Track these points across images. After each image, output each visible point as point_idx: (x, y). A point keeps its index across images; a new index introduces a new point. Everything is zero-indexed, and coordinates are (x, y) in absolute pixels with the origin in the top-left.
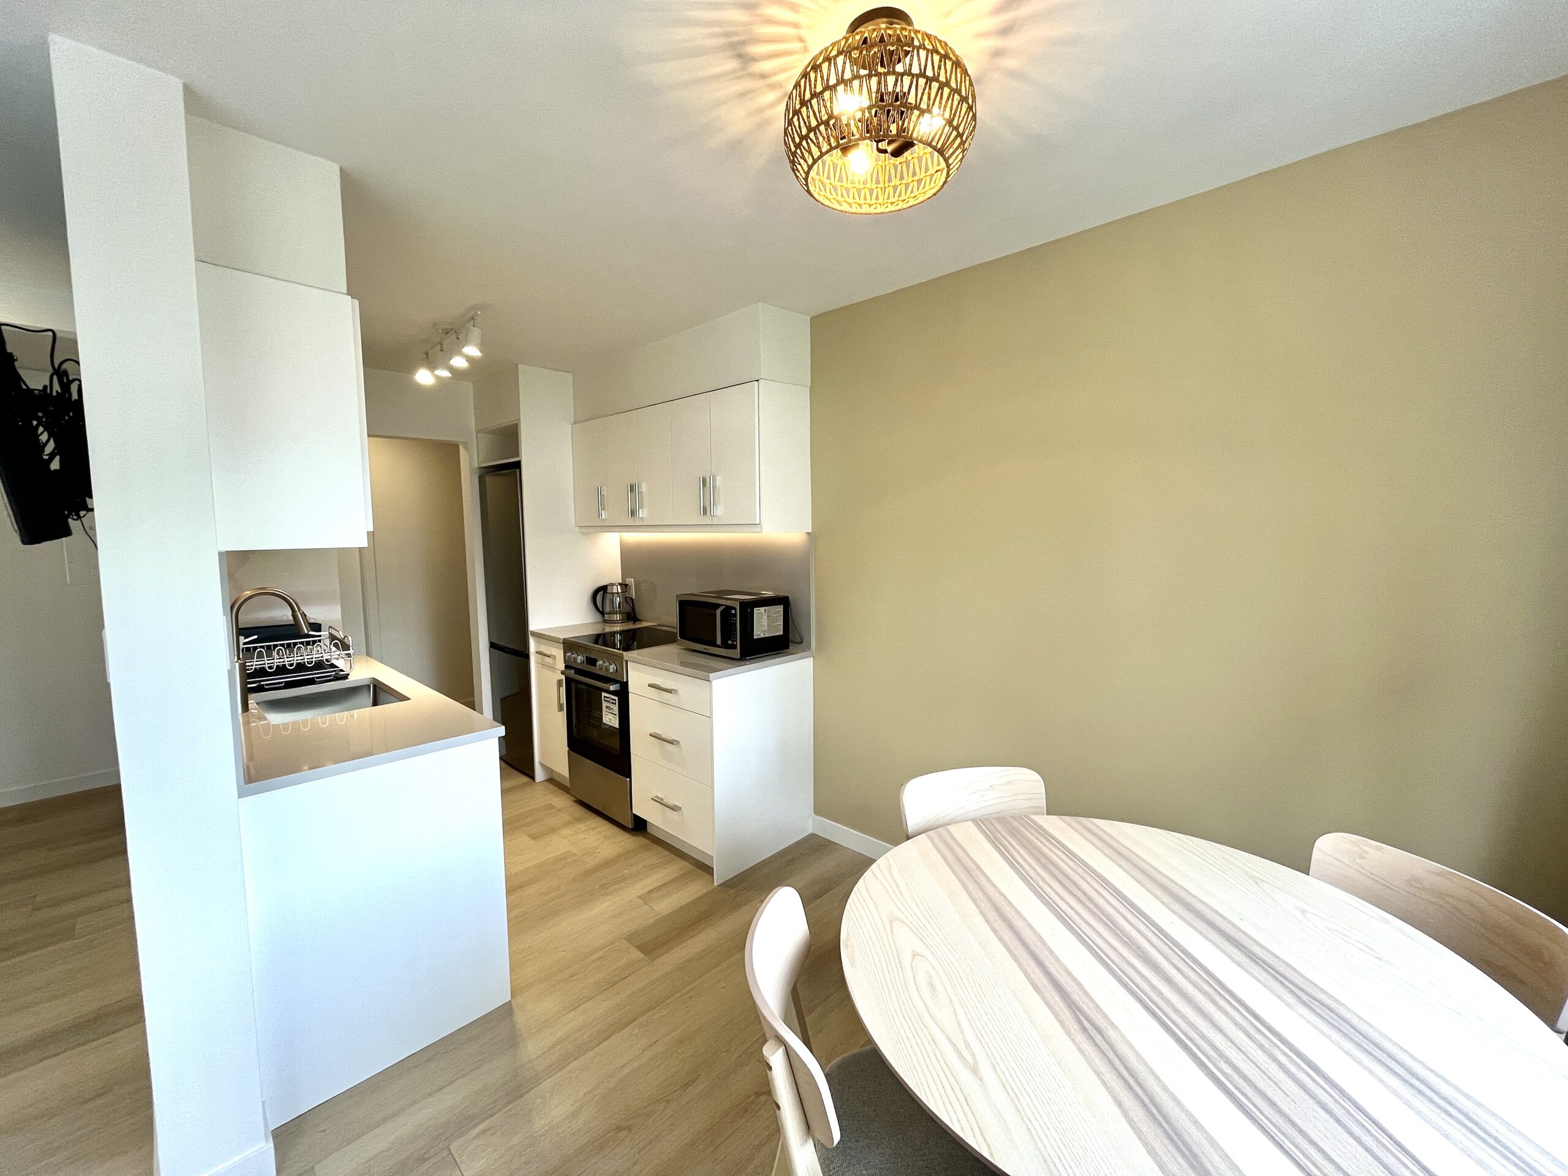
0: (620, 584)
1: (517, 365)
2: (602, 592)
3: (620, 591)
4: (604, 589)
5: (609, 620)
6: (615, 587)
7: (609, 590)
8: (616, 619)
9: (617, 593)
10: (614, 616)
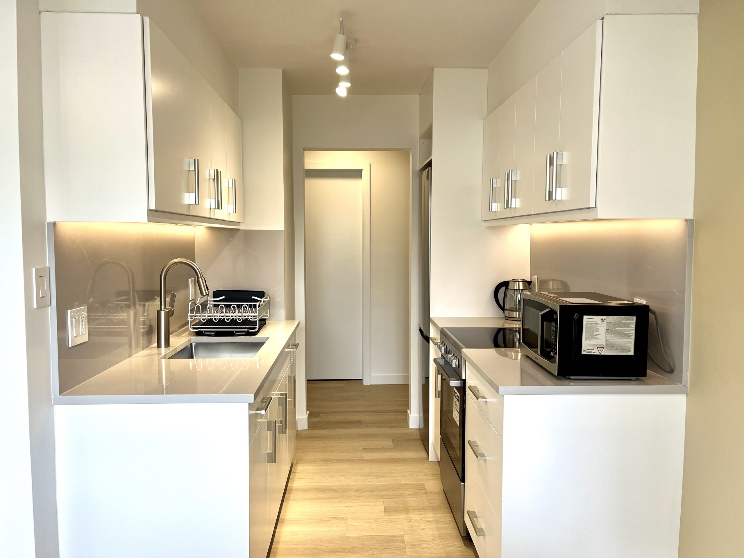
0: (523, 281)
1: (433, 68)
2: (505, 287)
3: (521, 288)
4: (505, 284)
5: (508, 316)
6: (517, 283)
7: (510, 287)
8: (515, 317)
9: (518, 288)
10: (514, 313)
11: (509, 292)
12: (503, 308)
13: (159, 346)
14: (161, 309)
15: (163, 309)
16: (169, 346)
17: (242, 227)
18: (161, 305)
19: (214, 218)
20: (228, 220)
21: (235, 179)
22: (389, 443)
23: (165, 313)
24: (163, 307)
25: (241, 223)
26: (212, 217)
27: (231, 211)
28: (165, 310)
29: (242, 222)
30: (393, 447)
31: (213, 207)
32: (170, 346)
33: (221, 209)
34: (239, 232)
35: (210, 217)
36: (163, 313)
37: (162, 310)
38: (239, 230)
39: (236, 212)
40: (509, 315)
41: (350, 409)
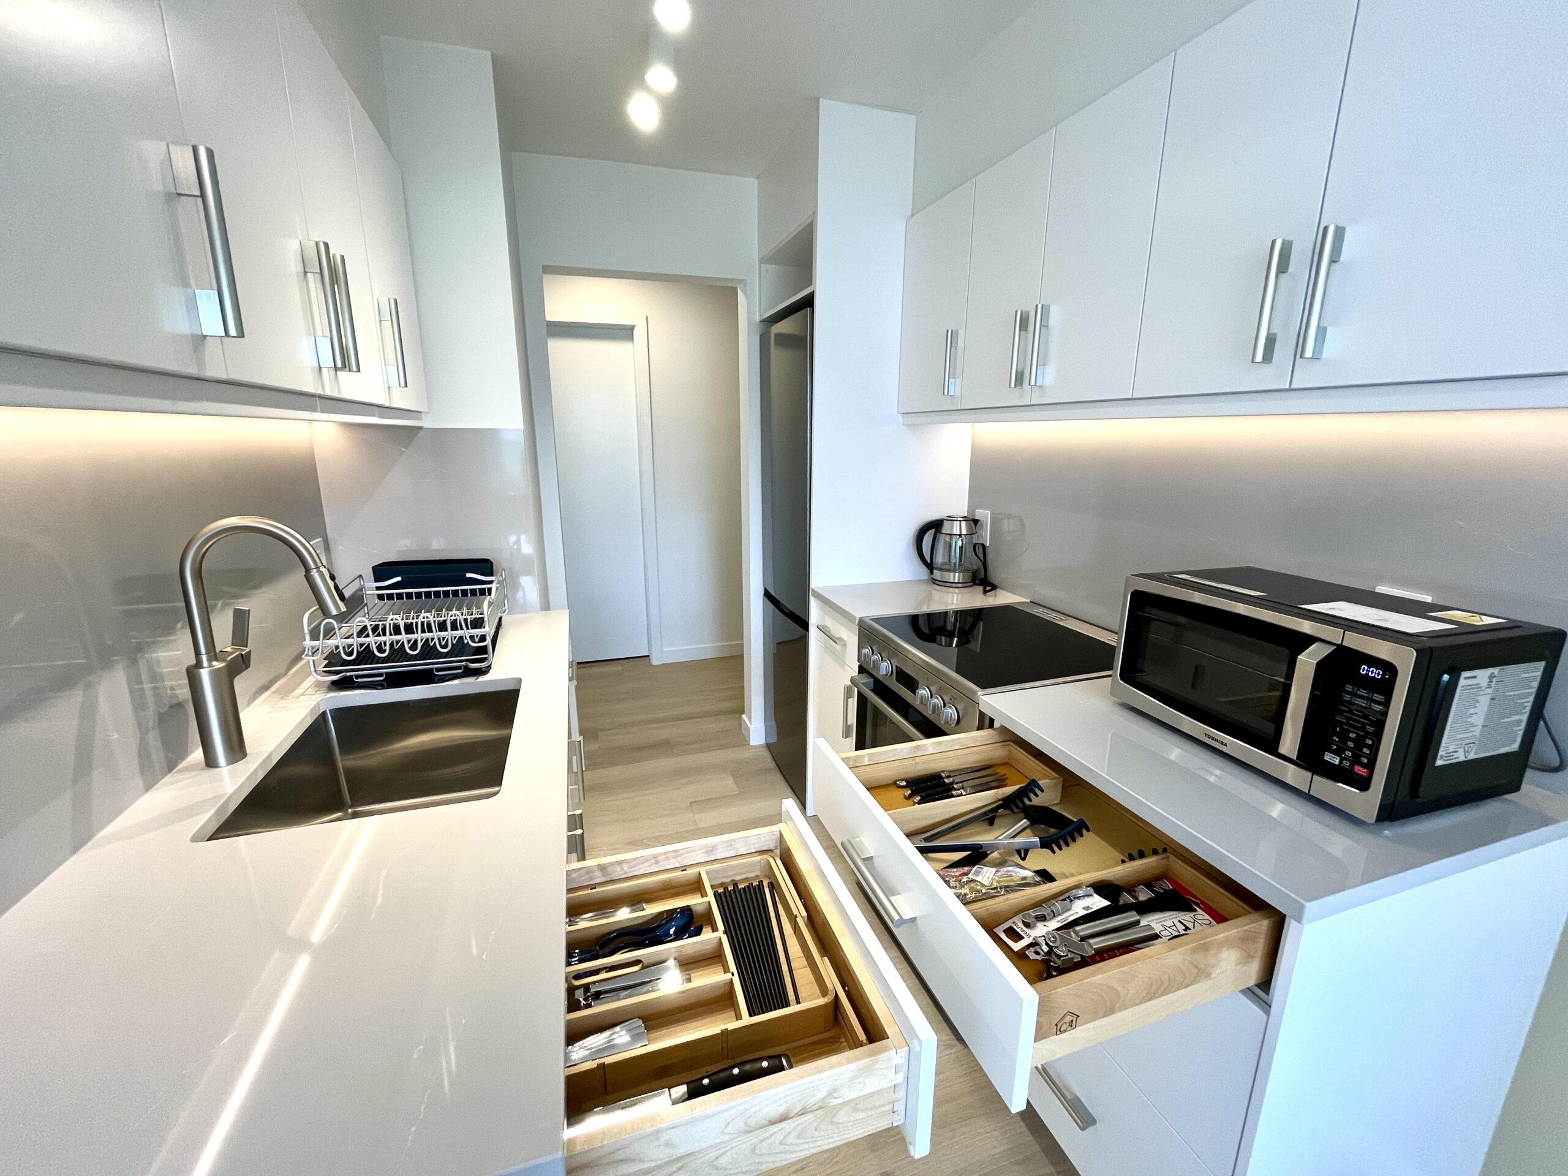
0: (965, 519)
1: (819, 99)
2: (934, 530)
3: (964, 532)
4: (936, 526)
5: (939, 579)
6: (956, 524)
7: (946, 528)
8: (952, 581)
9: (958, 533)
10: (950, 575)
11: (942, 540)
12: (930, 566)
13: (210, 762)
14: (199, 665)
15: (205, 664)
16: (244, 755)
17: (426, 423)
18: (197, 653)
19: (336, 395)
20: (388, 405)
21: (396, 301)
22: (728, 784)
23: (215, 674)
24: (204, 658)
25: (423, 415)
26: (328, 392)
27: (394, 382)
28: (214, 663)
29: (427, 413)
30: (738, 792)
31: (327, 361)
32: (248, 751)
33: (359, 371)
34: (421, 433)
35: (320, 392)
36: (205, 674)
37: (203, 668)
38: (420, 428)
39: (406, 386)
40: (941, 578)
41: (645, 717)
